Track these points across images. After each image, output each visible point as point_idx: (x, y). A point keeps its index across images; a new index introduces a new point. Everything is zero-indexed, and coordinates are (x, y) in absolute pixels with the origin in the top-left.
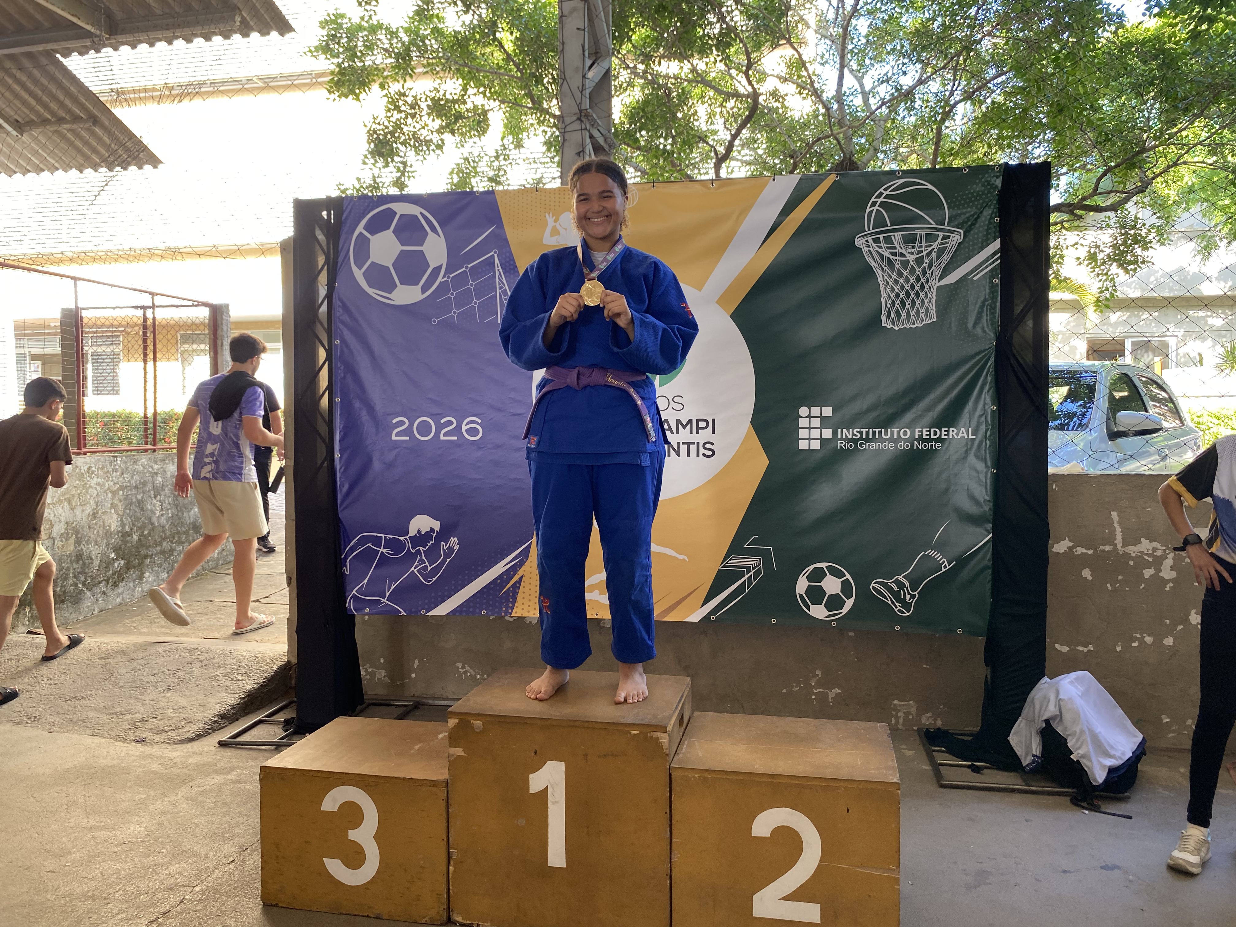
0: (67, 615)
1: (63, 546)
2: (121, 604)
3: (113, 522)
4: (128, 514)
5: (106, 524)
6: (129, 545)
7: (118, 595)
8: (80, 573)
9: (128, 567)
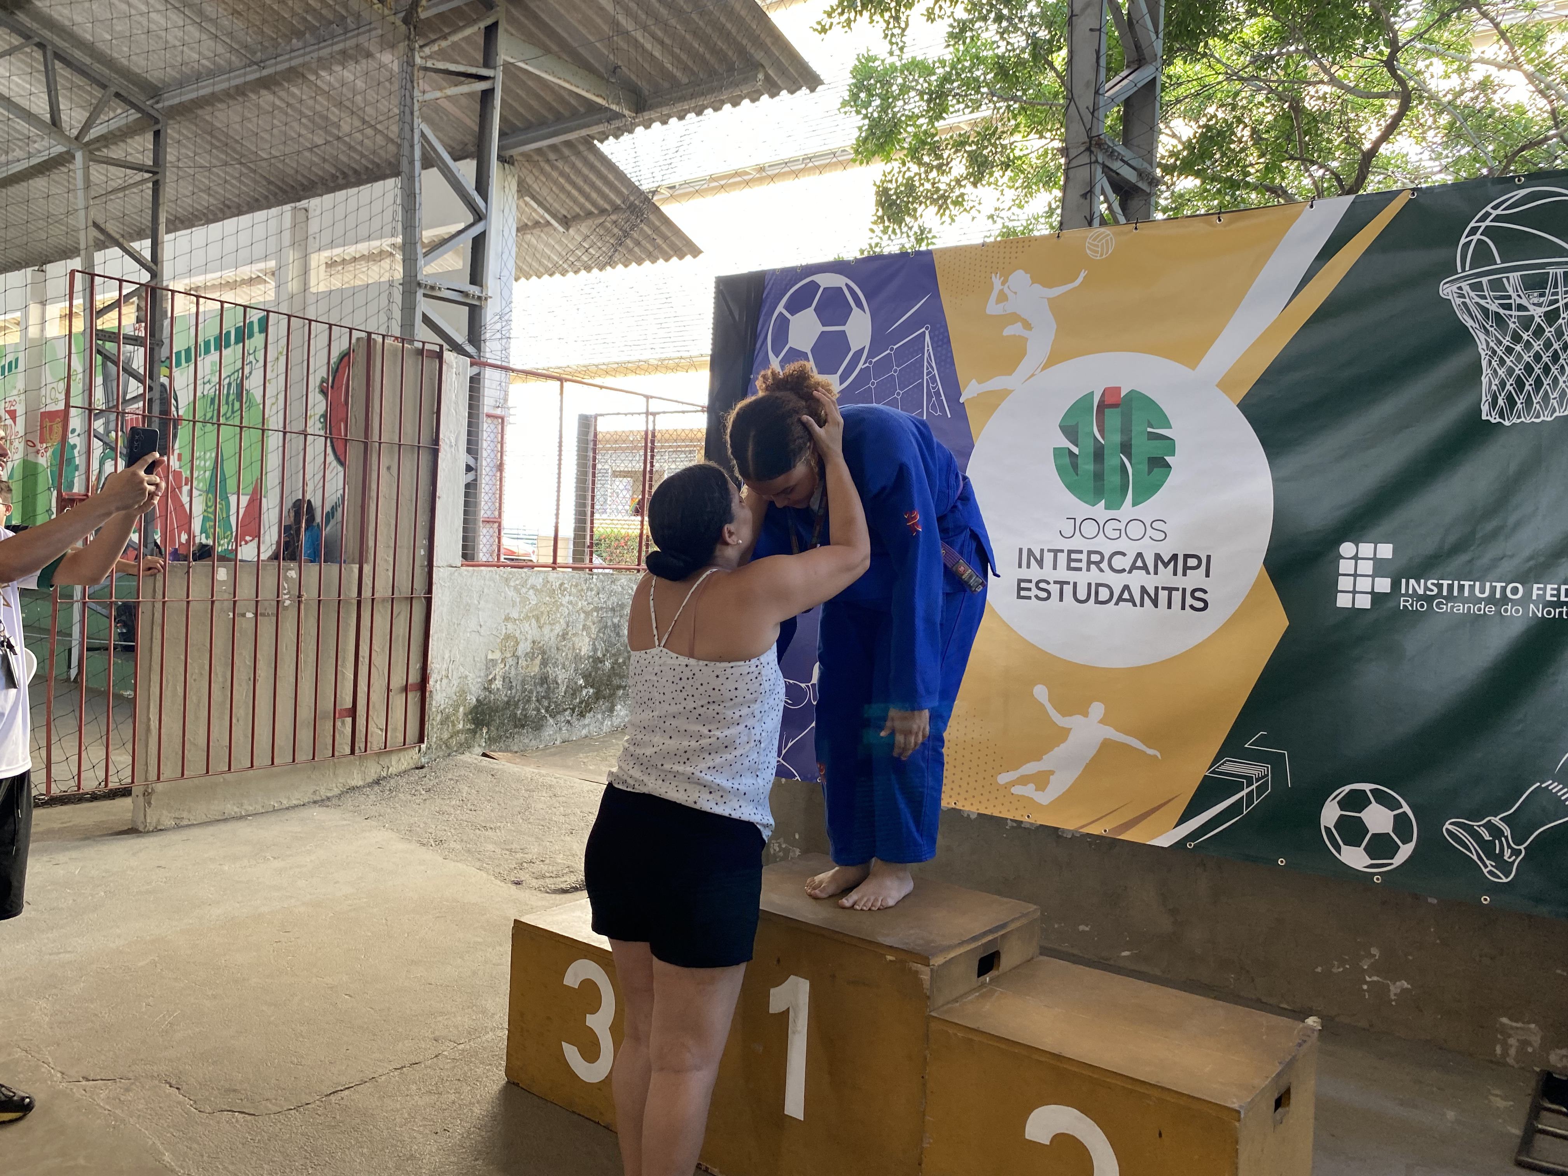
0: (526, 741)
1: (527, 666)
2: (586, 736)
3: (584, 646)
4: (602, 639)
5: (577, 647)
6: (600, 672)
7: (584, 726)
8: (543, 697)
9: (598, 696)
